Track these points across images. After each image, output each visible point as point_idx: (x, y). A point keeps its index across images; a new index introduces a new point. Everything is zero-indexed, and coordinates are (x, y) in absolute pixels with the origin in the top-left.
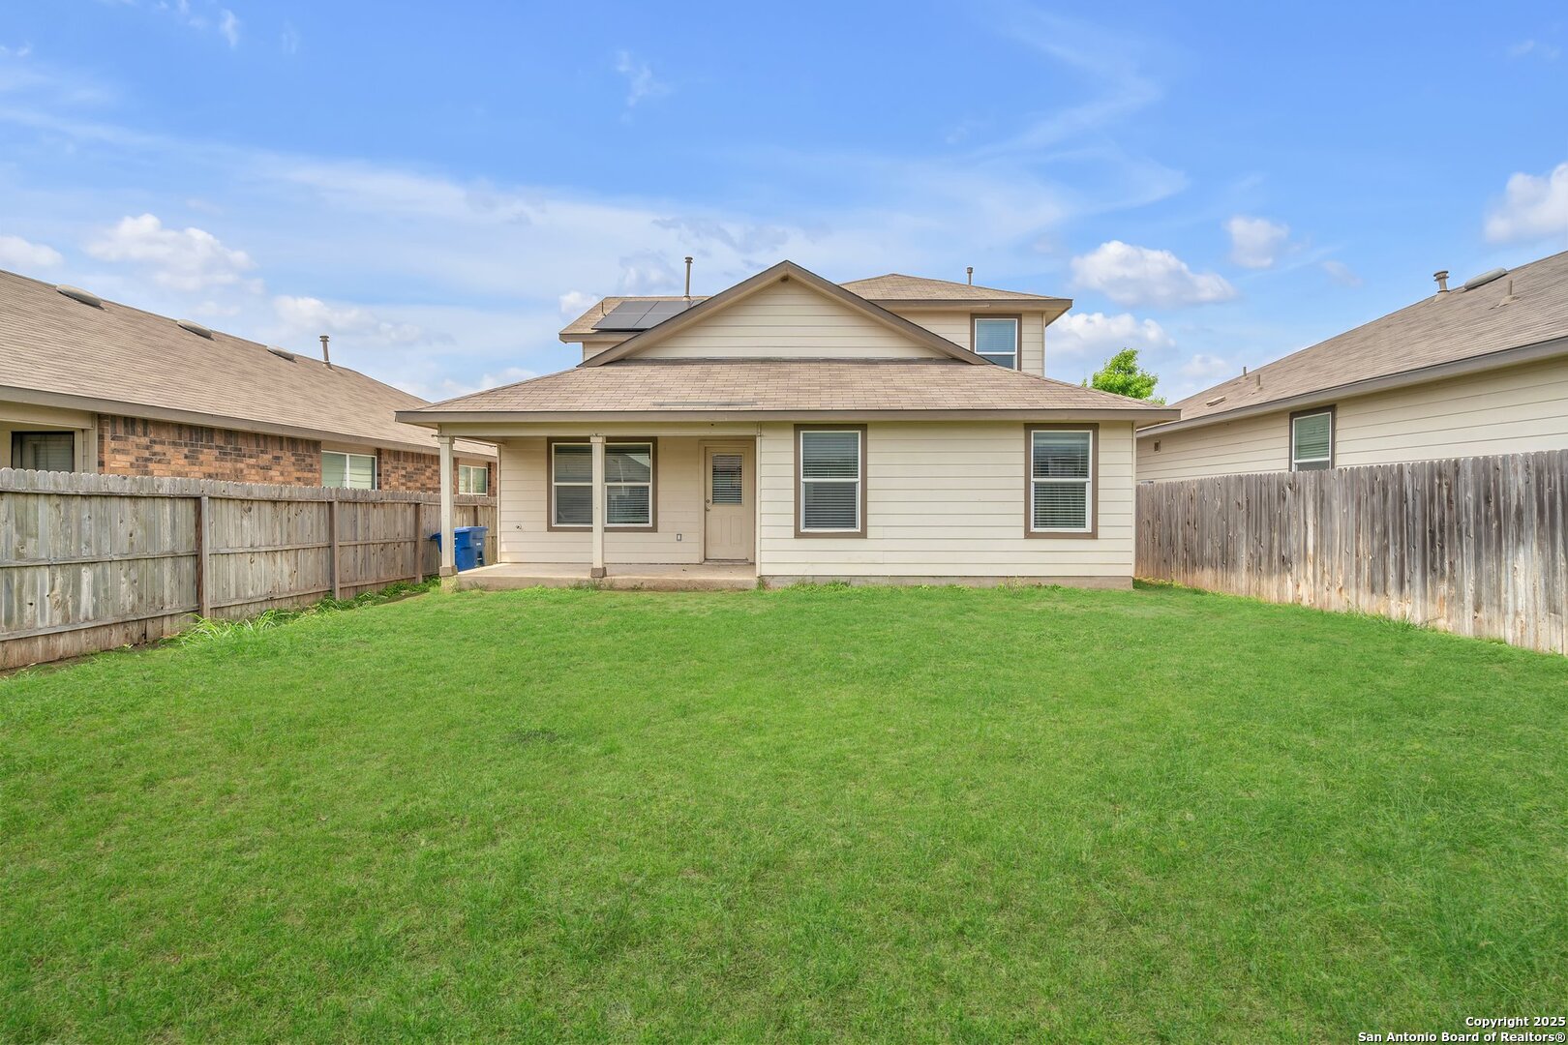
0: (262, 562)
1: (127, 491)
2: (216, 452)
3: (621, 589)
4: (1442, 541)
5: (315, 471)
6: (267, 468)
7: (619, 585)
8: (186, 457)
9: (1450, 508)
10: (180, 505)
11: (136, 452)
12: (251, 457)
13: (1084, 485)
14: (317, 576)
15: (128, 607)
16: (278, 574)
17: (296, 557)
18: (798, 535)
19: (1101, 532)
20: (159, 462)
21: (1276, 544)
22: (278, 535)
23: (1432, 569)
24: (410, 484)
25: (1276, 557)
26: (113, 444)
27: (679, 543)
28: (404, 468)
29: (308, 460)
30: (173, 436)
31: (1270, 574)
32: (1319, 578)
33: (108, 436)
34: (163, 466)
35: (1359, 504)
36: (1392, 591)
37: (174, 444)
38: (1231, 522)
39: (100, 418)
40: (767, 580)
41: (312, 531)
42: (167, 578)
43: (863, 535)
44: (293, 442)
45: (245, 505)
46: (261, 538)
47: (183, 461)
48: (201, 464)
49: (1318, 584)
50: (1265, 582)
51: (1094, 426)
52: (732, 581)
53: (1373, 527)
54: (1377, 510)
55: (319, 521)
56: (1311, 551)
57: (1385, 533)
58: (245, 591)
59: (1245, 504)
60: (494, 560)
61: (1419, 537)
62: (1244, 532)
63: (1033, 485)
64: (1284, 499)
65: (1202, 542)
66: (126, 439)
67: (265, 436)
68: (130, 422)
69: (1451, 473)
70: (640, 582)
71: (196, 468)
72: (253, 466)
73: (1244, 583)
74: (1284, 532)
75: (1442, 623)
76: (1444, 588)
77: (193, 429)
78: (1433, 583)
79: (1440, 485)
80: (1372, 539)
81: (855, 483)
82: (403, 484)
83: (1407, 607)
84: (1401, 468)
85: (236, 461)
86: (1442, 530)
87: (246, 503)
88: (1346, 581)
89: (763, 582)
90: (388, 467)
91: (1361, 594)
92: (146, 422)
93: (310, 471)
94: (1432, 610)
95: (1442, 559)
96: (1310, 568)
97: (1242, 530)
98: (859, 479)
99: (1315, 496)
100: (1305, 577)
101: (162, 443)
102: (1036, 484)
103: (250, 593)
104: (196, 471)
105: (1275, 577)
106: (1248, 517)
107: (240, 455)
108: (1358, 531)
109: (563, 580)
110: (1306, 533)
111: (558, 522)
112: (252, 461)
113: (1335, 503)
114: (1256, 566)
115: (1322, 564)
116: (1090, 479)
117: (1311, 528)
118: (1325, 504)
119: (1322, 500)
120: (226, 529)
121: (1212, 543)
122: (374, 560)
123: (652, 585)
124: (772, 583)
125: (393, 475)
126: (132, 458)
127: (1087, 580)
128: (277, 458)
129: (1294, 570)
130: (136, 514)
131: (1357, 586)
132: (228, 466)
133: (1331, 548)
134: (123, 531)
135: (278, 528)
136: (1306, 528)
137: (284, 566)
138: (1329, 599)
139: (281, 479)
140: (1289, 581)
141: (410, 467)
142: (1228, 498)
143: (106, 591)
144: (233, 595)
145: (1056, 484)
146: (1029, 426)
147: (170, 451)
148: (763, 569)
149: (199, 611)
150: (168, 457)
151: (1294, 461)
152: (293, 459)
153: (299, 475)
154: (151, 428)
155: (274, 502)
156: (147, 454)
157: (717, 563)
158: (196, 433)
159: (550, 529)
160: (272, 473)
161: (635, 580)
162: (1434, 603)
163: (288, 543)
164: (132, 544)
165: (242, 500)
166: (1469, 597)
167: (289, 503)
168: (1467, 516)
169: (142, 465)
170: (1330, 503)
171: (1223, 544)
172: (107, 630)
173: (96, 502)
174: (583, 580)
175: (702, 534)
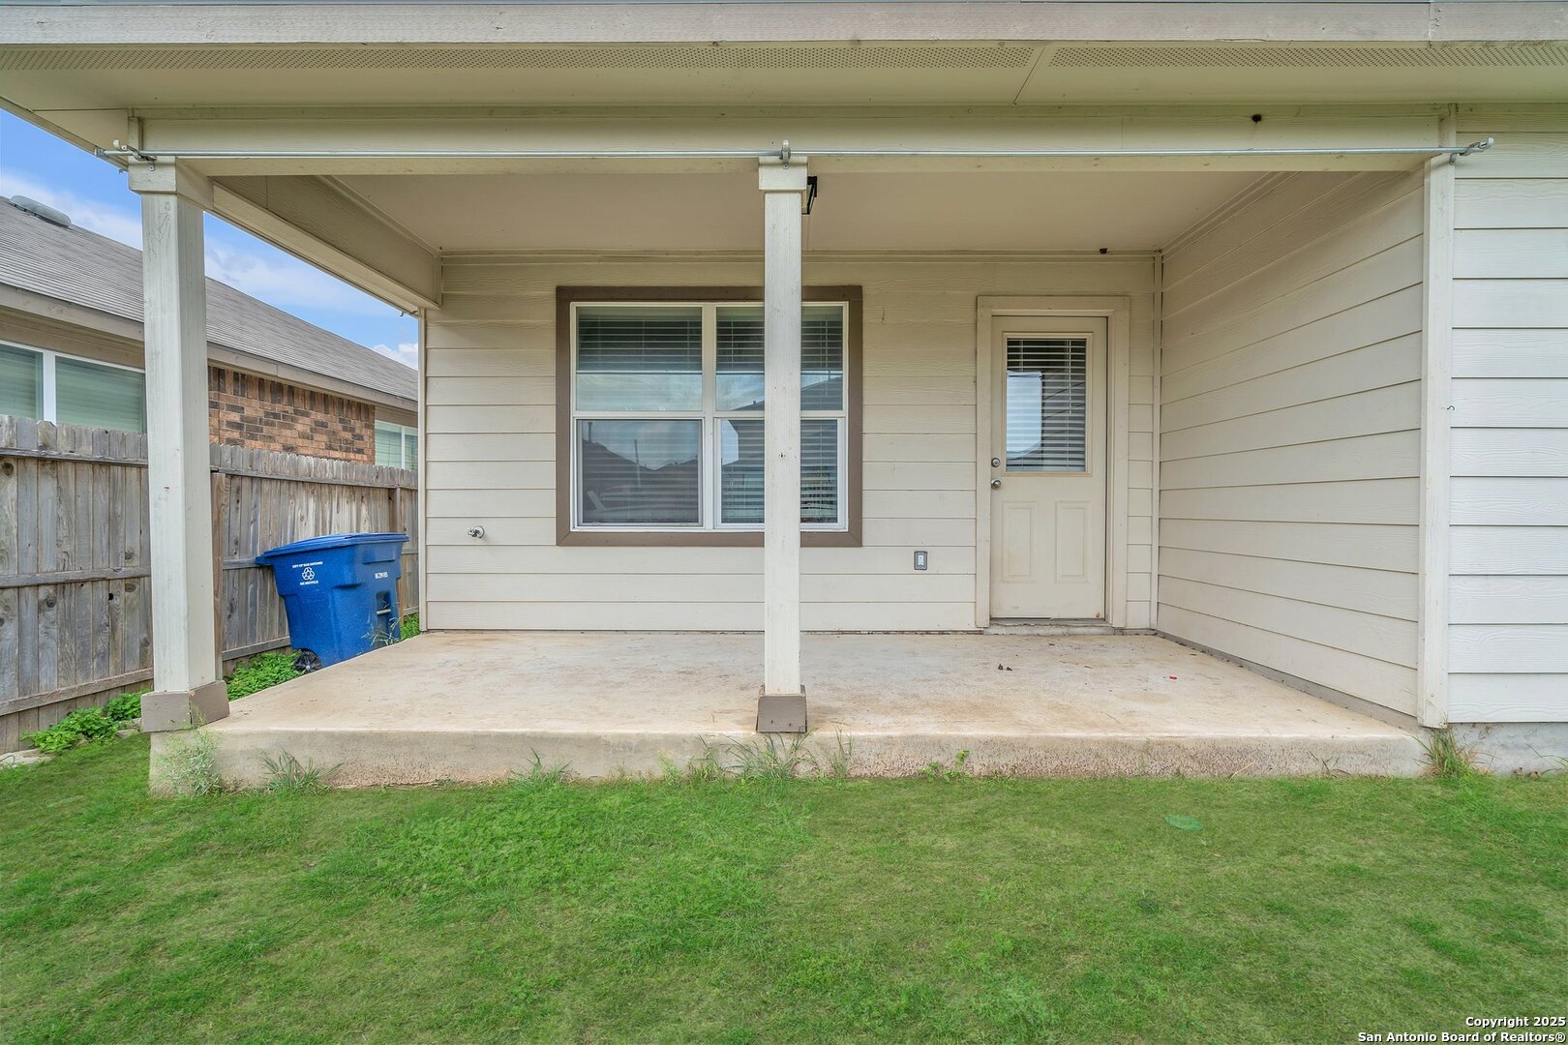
27: (920, 578)
28: (233, 408)
40: (1462, 739)
52: (1327, 746)
70: (956, 750)
89: (1448, 750)
111: (587, 520)
157: (1025, 630)
159: (564, 538)
161: (939, 744)
174: (726, 747)
175: (984, 548)
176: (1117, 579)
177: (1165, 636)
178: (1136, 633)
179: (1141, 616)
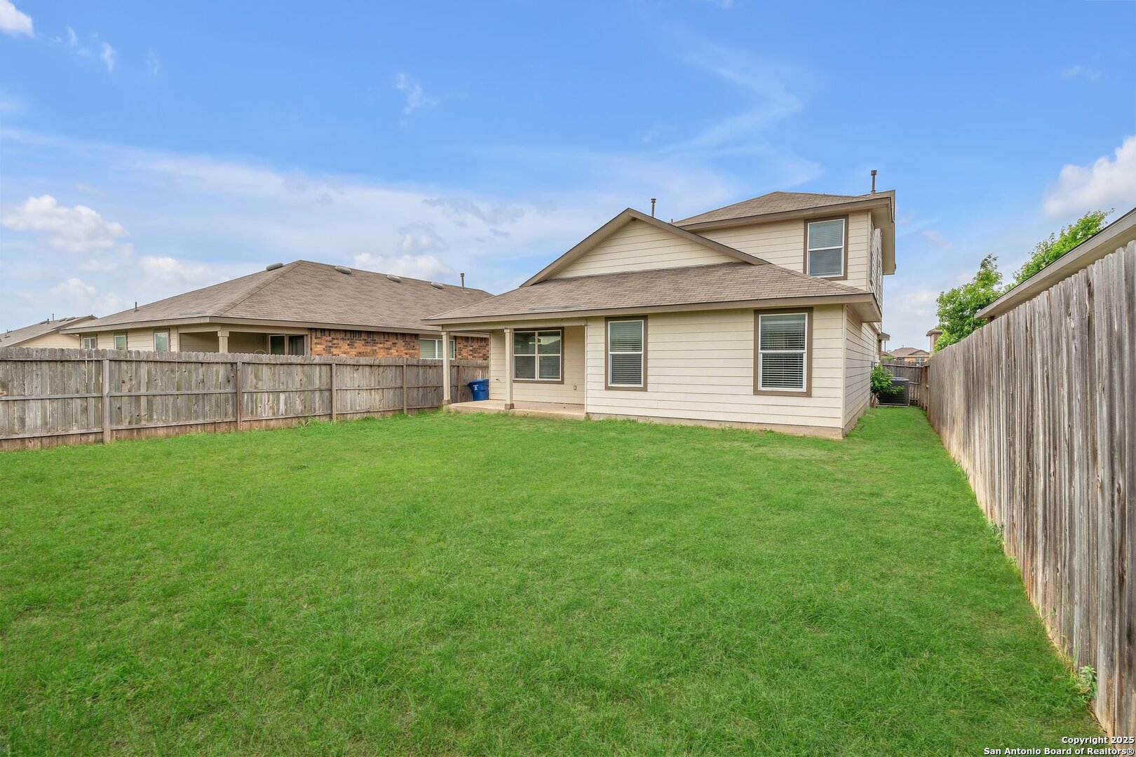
0: (364, 394)
1: (299, 362)
2: (363, 342)
5: (416, 349)
6: (390, 349)
8: (348, 345)
10: (324, 368)
11: (325, 344)
12: (380, 343)
13: (801, 355)
14: (395, 402)
15: (300, 411)
16: (374, 400)
17: (383, 392)
18: (607, 388)
19: (815, 392)
20: (336, 347)
22: (373, 381)
24: (475, 355)
26: (316, 341)
27: (575, 391)
28: (471, 346)
29: (412, 344)
30: (342, 335)
33: (314, 337)
34: (338, 350)
37: (343, 339)
39: (311, 329)
40: (591, 415)
41: (392, 380)
42: (317, 399)
44: (403, 335)
45: (356, 368)
46: (364, 384)
47: (347, 347)
48: (356, 348)
51: (809, 309)
55: (396, 376)
58: (356, 407)
60: (487, 397)
63: (760, 357)
66: (321, 338)
67: (388, 333)
68: (323, 331)
71: (353, 350)
72: (382, 348)
77: (352, 332)
81: (640, 355)
82: (470, 355)
85: (373, 346)
87: (356, 366)
89: (588, 417)
90: (461, 346)
92: (330, 330)
93: (413, 349)
98: (642, 352)
101: (338, 339)
102: (763, 354)
103: (358, 408)
104: (353, 352)
107: (375, 343)
112: (381, 346)
116: (806, 350)
120: (347, 379)
122: (429, 395)
124: (594, 418)
125: (464, 350)
126: (324, 347)
127: (804, 429)
128: (395, 343)
130: (303, 371)
132: (369, 349)
134: (297, 379)
135: (373, 378)
137: (376, 396)
139: (397, 354)
141: (476, 345)
143: (290, 403)
144: (349, 409)
145: (781, 354)
146: (757, 312)
147: (341, 342)
148: (590, 409)
149: (330, 416)
150: (340, 345)
152: (403, 344)
153: (406, 351)
154: (332, 332)
155: (371, 366)
156: (330, 344)
158: (353, 334)
160: (392, 351)
163: (378, 385)
164: (301, 384)
165: (354, 365)
167: (379, 366)
169: (328, 350)
172: (291, 420)
173: (286, 367)
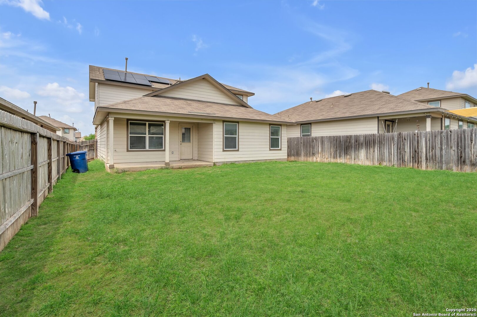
3: (175, 169)
4: (348, 149)
7: (175, 167)
9: (350, 143)
18: (224, 151)
19: (282, 149)
21: (311, 151)
23: (346, 153)
25: (311, 153)
31: (310, 157)
32: (322, 157)
35: (331, 143)
36: (338, 158)
38: (299, 146)
43: (238, 150)
49: (322, 158)
50: (308, 159)
51: (281, 125)
52: (207, 164)
53: (334, 147)
54: (335, 144)
56: (320, 152)
57: (337, 148)
59: (303, 143)
61: (344, 148)
62: (303, 149)
63: (271, 138)
64: (313, 142)
65: (291, 151)
69: (350, 137)
73: (303, 159)
74: (313, 148)
75: (348, 163)
76: (348, 157)
78: (346, 156)
79: (348, 139)
80: (334, 149)
81: (236, 137)
83: (341, 160)
84: (340, 136)
86: (348, 147)
88: (328, 157)
89: (215, 164)
91: (331, 159)
94: (346, 161)
95: (348, 152)
96: (320, 155)
97: (302, 148)
99: (321, 141)
100: (319, 157)
105: (311, 157)
106: (304, 145)
108: (331, 147)
109: (156, 167)
110: (319, 148)
111: (130, 149)
113: (326, 143)
114: (306, 155)
115: (323, 154)
116: (280, 137)
117: (320, 147)
118: (323, 143)
119: (323, 142)
121: (294, 151)
123: (185, 167)
124: (217, 164)
127: (280, 160)
129: (316, 155)
131: (331, 158)
133: (325, 151)
136: (319, 147)
138: (324, 161)
140: (315, 158)
142: (298, 142)
145: (274, 138)
146: (270, 125)
148: (215, 160)
151: (302, 134)
157: (184, 160)
159: (128, 151)
161: (180, 166)
162: (346, 159)
166: (353, 158)
168: (353, 144)
170: (324, 142)
171: (297, 151)
174: (163, 167)
175: (180, 151)
176: (194, 154)
177: (199, 160)
178: (196, 160)
179: (196, 158)
